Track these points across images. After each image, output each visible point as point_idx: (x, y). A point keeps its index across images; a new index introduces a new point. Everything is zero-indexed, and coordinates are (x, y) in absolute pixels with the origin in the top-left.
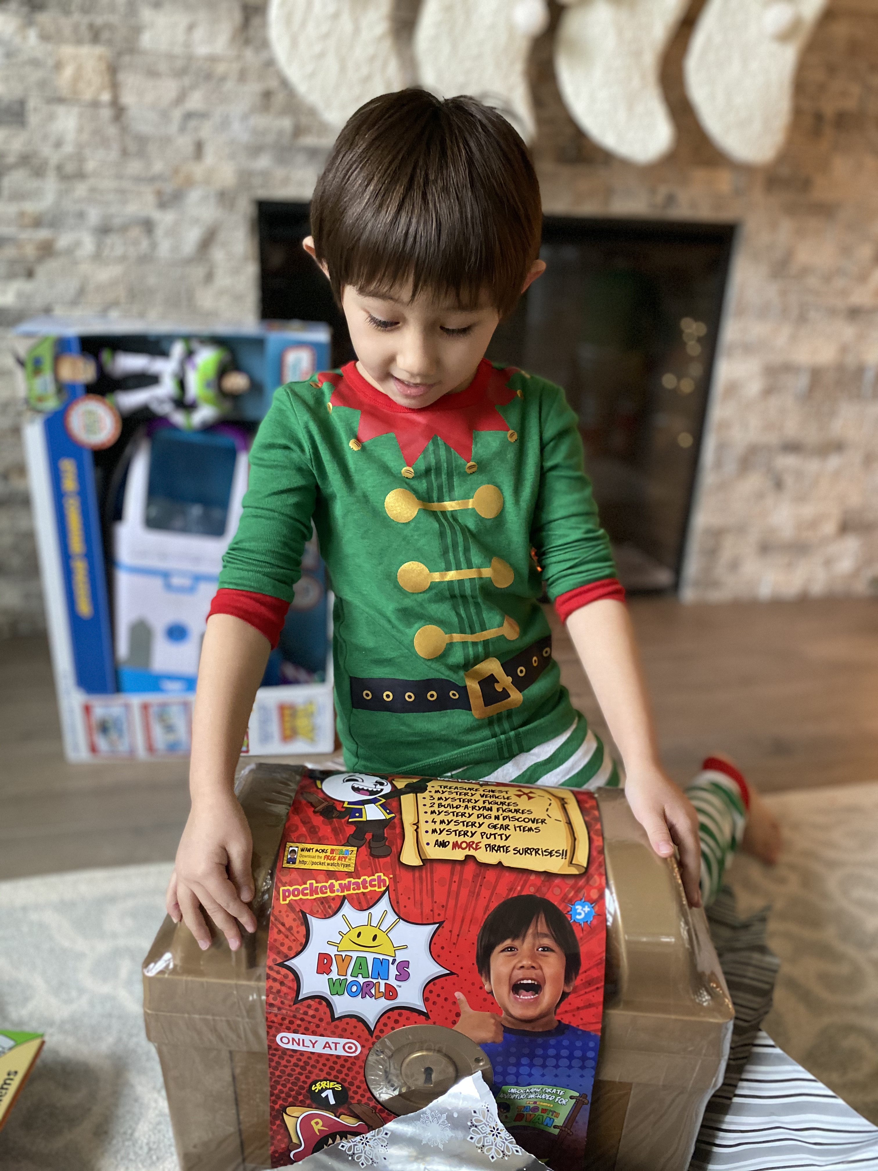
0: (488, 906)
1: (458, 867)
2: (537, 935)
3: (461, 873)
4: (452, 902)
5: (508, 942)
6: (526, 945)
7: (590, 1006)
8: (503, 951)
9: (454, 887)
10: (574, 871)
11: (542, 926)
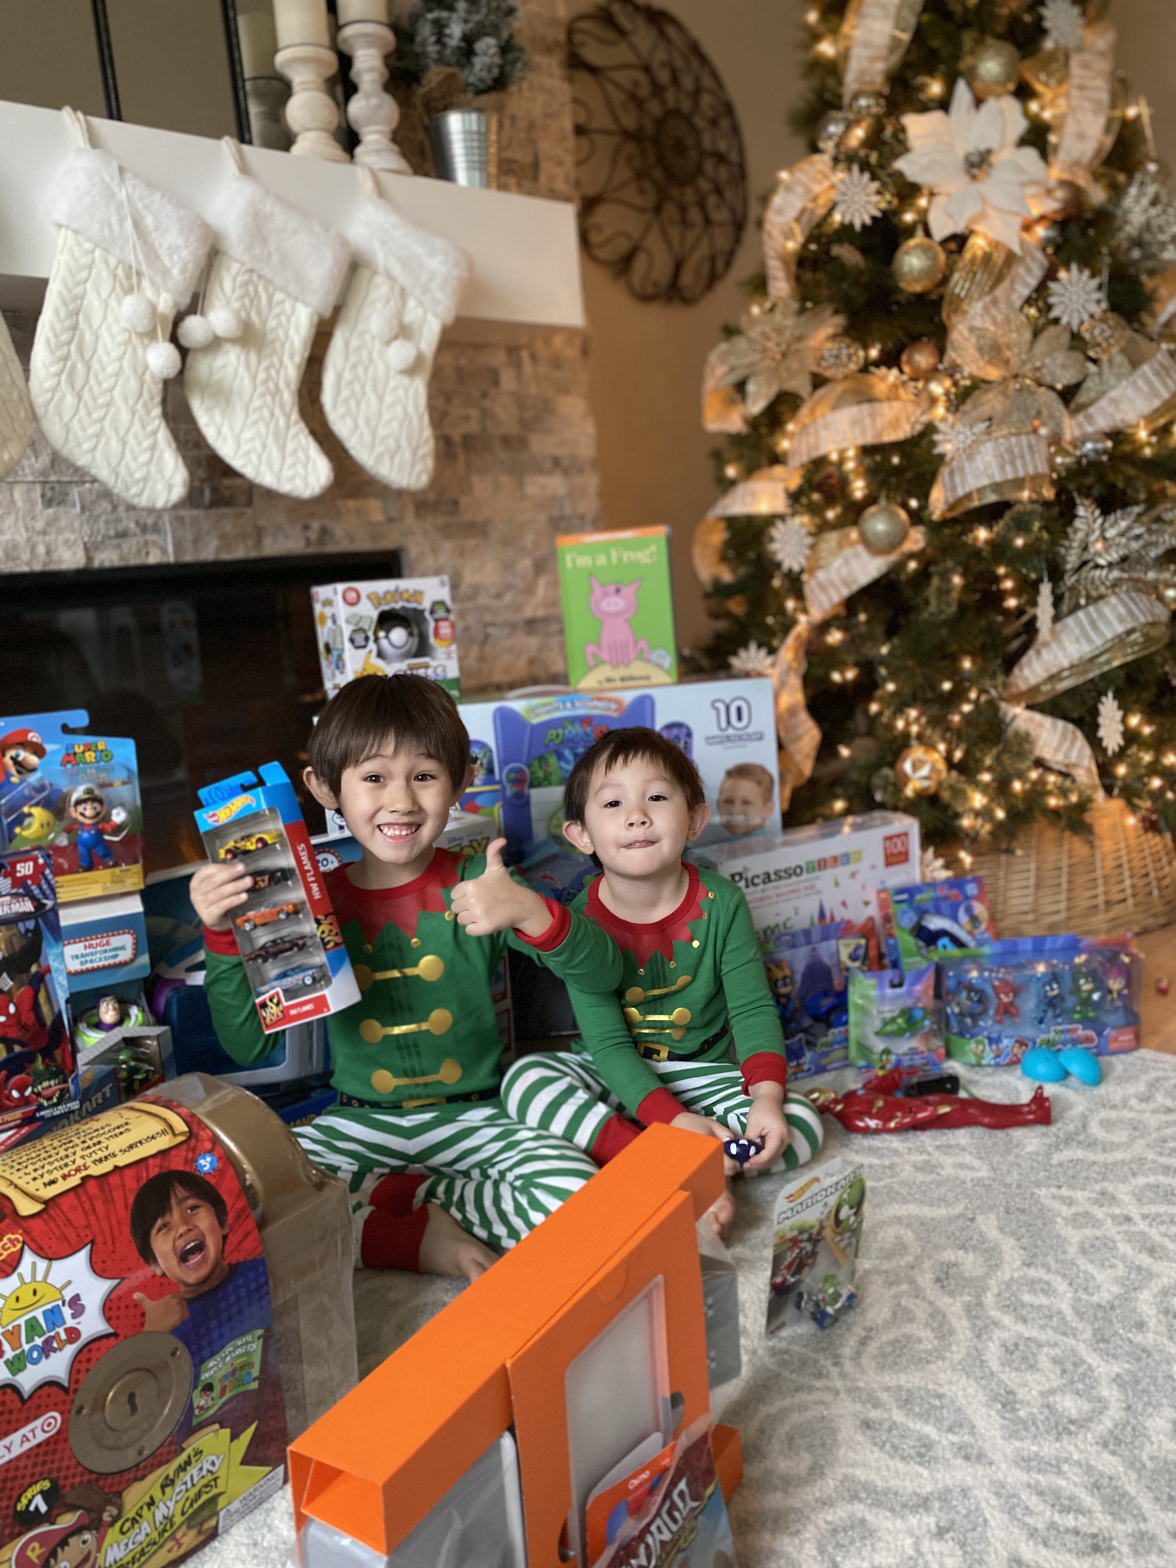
0: (126, 1203)
1: (80, 1190)
2: (180, 1202)
3: (86, 1191)
4: (92, 1219)
5: (159, 1222)
6: (176, 1215)
7: (247, 1235)
8: (159, 1230)
9: (87, 1206)
10: (181, 1138)
11: (181, 1192)
